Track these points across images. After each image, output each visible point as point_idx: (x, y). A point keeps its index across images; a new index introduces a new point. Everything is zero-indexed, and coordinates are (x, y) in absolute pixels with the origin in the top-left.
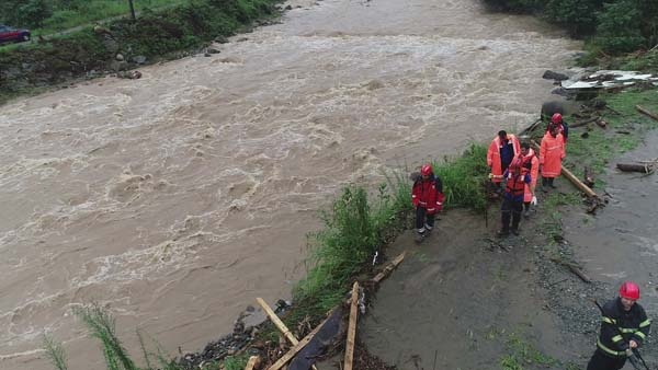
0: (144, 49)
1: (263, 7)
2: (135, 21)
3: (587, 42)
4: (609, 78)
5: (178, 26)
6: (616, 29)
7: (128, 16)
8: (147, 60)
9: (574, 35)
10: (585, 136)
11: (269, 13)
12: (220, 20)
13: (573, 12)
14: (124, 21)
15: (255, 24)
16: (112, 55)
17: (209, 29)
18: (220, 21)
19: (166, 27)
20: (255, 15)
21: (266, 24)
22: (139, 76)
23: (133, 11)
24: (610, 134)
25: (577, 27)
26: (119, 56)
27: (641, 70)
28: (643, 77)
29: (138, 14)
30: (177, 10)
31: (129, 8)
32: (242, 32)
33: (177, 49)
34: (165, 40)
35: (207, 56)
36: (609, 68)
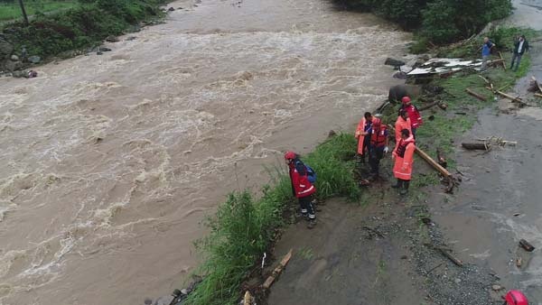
0: (38, 49)
1: (149, 10)
2: (27, 25)
3: (415, 34)
4: (440, 65)
5: (69, 27)
6: (437, 23)
7: (20, 19)
8: (41, 59)
9: (405, 29)
10: (431, 118)
11: (155, 14)
12: (108, 21)
13: (403, 10)
14: (17, 24)
15: (142, 24)
16: (6, 56)
17: (100, 30)
18: (110, 22)
19: (59, 29)
20: (141, 16)
21: (151, 24)
22: (34, 75)
23: (25, 15)
24: (451, 115)
25: (406, 22)
26: (14, 57)
27: (463, 57)
28: (466, 63)
29: (30, 18)
30: (68, 13)
31: (22, 13)
32: (130, 32)
33: (70, 48)
34: (57, 41)
35: (98, 54)
36: (438, 57)
